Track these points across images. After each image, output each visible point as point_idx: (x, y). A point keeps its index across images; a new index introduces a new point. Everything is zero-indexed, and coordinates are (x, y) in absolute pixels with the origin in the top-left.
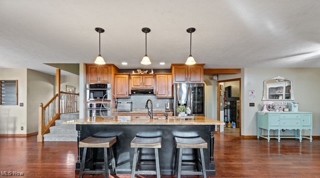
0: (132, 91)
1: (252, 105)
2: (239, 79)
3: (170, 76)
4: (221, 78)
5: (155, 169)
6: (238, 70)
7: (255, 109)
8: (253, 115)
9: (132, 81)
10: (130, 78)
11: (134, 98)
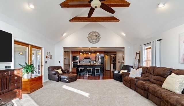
0: (84, 58)
1: (119, 62)
2: (116, 55)
3: (95, 54)
4: (111, 54)
5: (91, 73)
6: (115, 52)
7: (120, 63)
8: (119, 65)
9: (84, 55)
10: (84, 54)
11: (85, 60)
